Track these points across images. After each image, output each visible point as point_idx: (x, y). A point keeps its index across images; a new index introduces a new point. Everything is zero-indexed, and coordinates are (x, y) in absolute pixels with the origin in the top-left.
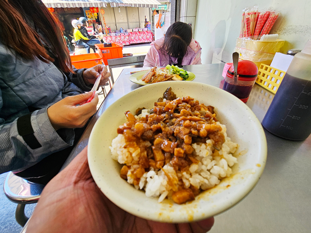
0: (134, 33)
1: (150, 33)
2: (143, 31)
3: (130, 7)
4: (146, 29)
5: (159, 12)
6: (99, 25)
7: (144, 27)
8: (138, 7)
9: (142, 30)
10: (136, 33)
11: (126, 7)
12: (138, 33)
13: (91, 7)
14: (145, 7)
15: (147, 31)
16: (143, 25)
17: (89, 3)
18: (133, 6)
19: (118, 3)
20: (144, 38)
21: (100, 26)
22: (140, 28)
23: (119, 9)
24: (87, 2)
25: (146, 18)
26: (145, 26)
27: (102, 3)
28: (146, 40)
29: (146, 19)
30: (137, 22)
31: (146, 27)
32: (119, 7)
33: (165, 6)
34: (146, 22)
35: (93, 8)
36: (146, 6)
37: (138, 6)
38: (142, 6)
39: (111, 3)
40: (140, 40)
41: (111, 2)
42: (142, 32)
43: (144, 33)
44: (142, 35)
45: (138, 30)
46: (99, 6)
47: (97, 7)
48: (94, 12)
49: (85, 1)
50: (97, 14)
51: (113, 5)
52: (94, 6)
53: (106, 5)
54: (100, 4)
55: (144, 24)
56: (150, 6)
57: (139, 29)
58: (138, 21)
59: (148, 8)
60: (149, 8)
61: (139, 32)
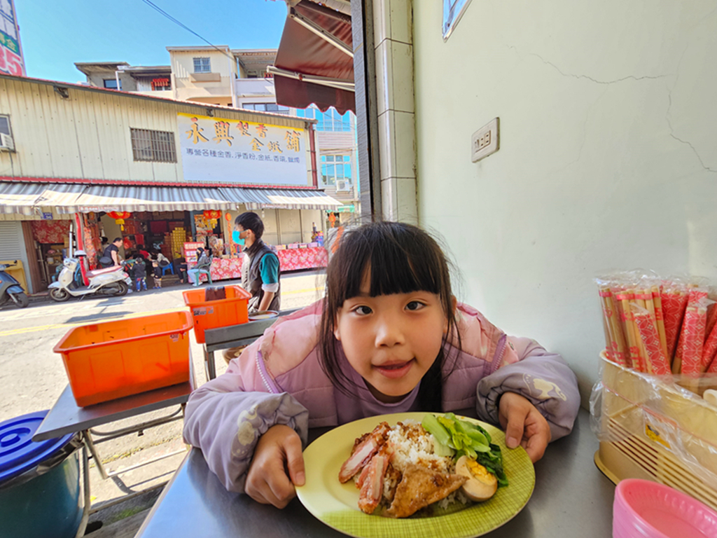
0: (289, 251)
1: (322, 252)
2: (308, 247)
3: (284, 209)
4: (315, 245)
5: (340, 215)
6: (219, 237)
7: (311, 240)
8: (300, 210)
9: (306, 246)
10: (294, 252)
11: (277, 210)
12: (298, 251)
13: (207, 209)
14: (312, 208)
15: (316, 248)
16: (308, 237)
17: (205, 205)
18: (290, 208)
19: (261, 204)
20: (309, 260)
21: (221, 241)
22: (302, 242)
23: (263, 212)
24: (200, 203)
25: (315, 225)
26: (313, 239)
27: (230, 204)
28: (313, 263)
29: (314, 228)
30: (298, 233)
31: (314, 240)
32: (263, 210)
33: (351, 207)
34: (315, 232)
35: (210, 211)
36: (314, 207)
37: (299, 208)
38: (307, 207)
39: (248, 203)
40: (302, 264)
41: (248, 201)
42: (306, 250)
43: (311, 251)
44: (306, 255)
45: (299, 246)
46: (223, 208)
47: (218, 209)
48: (210, 217)
49: (196, 201)
50: (218, 220)
51: (251, 206)
52: (213, 208)
53: (238, 207)
54: (226, 205)
55: (311, 235)
56: (322, 208)
57: (300, 244)
58: (300, 231)
59: (319, 211)
60: (321, 211)
61: (301, 250)
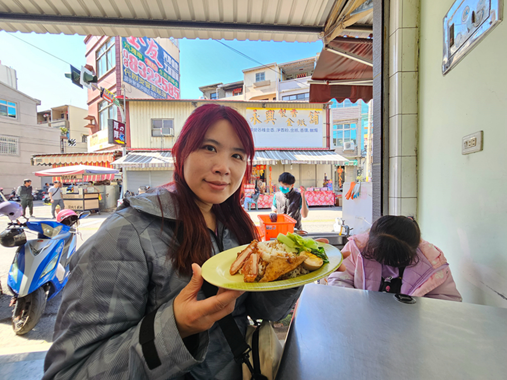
0: (307, 193)
1: (331, 194)
2: (320, 190)
3: (306, 164)
4: (325, 189)
5: (345, 168)
6: (263, 181)
7: (323, 186)
8: (316, 165)
9: (319, 190)
10: (311, 193)
11: (300, 165)
12: (313, 193)
13: (259, 164)
14: (325, 163)
15: (326, 191)
16: (321, 183)
17: (258, 162)
18: (310, 163)
19: (290, 161)
20: (321, 199)
21: (264, 183)
22: (316, 187)
23: (292, 166)
25: (326, 175)
26: (324, 184)
27: (272, 161)
28: (323, 202)
29: (326, 177)
30: (314, 180)
31: (325, 186)
32: (291, 164)
33: (355, 161)
34: (326, 180)
35: (260, 166)
36: (327, 163)
37: (315, 163)
38: (321, 163)
39: (283, 161)
40: (316, 202)
41: (283, 159)
42: (319, 193)
43: (322, 193)
44: (318, 195)
45: (314, 189)
46: (268, 164)
47: (265, 164)
48: (260, 169)
50: (264, 171)
51: (285, 162)
52: (262, 163)
53: (277, 163)
54: (270, 161)
55: (323, 182)
56: (333, 163)
57: (315, 188)
58: (315, 179)
59: (330, 165)
60: (332, 165)
61: (315, 192)
